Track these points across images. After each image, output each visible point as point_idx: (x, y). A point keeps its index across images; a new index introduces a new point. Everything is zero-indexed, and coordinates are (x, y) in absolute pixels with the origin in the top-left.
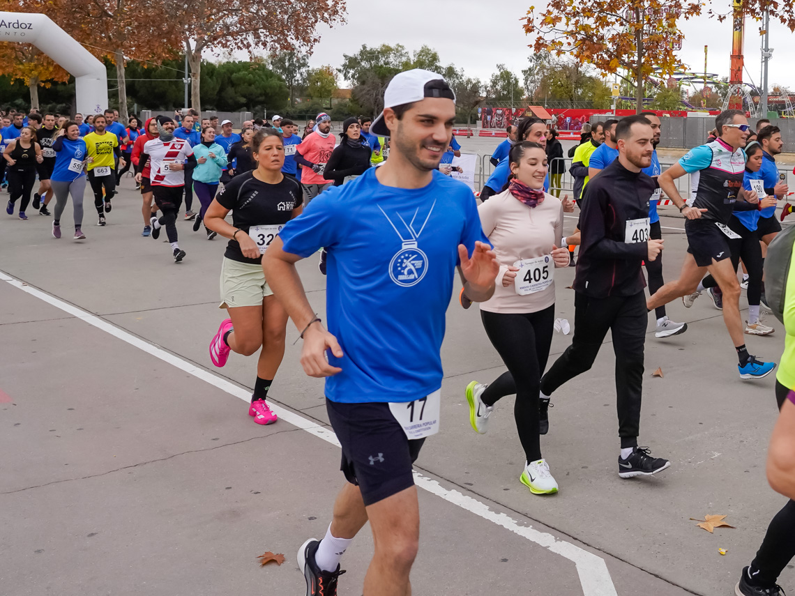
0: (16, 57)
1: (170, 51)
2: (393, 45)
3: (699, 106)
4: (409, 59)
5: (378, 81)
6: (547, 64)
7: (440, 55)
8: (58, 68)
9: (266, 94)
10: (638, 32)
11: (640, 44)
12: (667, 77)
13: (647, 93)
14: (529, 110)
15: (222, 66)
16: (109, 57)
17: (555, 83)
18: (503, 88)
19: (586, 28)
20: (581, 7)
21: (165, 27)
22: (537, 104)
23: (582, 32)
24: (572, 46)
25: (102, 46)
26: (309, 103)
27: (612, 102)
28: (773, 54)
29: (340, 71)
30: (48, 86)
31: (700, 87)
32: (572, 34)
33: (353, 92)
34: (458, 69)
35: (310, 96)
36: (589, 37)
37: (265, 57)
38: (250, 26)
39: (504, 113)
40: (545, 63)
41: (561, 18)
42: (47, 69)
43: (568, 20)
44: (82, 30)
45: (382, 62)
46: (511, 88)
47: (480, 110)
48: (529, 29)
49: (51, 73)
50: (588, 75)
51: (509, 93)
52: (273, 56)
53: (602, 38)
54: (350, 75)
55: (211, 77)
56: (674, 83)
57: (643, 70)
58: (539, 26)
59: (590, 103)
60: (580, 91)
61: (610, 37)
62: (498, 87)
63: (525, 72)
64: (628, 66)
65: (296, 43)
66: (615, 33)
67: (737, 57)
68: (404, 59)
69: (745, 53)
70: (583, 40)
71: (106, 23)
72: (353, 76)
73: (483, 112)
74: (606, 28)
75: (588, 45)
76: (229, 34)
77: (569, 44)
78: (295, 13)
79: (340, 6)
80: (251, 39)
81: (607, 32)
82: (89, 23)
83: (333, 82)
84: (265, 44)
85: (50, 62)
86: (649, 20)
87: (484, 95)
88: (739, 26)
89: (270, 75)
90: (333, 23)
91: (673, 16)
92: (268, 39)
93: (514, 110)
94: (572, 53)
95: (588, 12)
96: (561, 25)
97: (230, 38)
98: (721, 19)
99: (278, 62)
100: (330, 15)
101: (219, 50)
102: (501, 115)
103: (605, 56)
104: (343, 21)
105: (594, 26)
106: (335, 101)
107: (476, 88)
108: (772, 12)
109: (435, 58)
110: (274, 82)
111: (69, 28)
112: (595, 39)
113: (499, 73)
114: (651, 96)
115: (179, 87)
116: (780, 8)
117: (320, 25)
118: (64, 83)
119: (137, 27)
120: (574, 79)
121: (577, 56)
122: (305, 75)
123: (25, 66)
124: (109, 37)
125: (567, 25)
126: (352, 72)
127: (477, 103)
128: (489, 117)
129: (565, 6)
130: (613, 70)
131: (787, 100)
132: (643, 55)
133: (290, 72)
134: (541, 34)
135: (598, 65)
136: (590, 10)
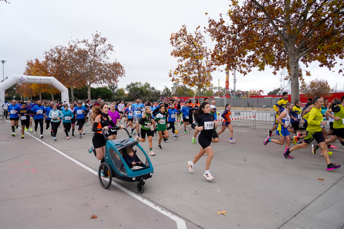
0: (48, 88)
1: (83, 85)
2: (139, 82)
3: (217, 95)
4: (143, 85)
5: (135, 91)
6: (177, 86)
7: (150, 84)
8: (58, 90)
9: (107, 95)
10: (199, 76)
11: (200, 79)
12: (209, 88)
13: (204, 92)
14: (173, 97)
15: (97, 88)
16: (69, 87)
17: (180, 90)
18: (166, 92)
19: (185, 75)
20: (184, 69)
21: (82, 79)
22: (175, 96)
23: (184, 76)
24: (182, 80)
25: (68, 84)
26: (118, 97)
27: (194, 95)
28: (237, 81)
29: (125, 89)
30: (56, 94)
31: (218, 90)
32: (181, 76)
33: (129, 94)
34: (155, 88)
35: (118, 96)
36: (186, 77)
37: (107, 86)
38: (102, 78)
39: (166, 98)
40: (177, 85)
41: (178, 73)
42: (55, 90)
43: (181, 73)
44: (63, 80)
45: (136, 87)
46: (168, 92)
47: (160, 98)
48: (170, 76)
49: (56, 91)
50: (188, 88)
51: (168, 93)
52: (109, 85)
53: (190, 78)
54: (128, 90)
55: (94, 91)
56: (210, 90)
57: (201, 86)
58: (173, 75)
59: (189, 95)
60: (186, 92)
61: (192, 77)
62: (165, 92)
63: (172, 88)
64: (197, 85)
65: (113, 82)
66: (193, 76)
67: (227, 82)
68: (141, 85)
69: (229, 81)
70: (185, 78)
71: (68, 78)
72: (129, 90)
73: (161, 98)
74: (191, 75)
75: (186, 79)
76: (97, 80)
77: (181, 79)
78: (113, 75)
79: (124, 72)
80: (102, 81)
81: (191, 76)
82: (64, 79)
83: (124, 92)
84: (106, 83)
85: (56, 89)
86: (202, 72)
87: (161, 94)
88: (227, 73)
89: (108, 90)
90: (122, 77)
91: (208, 71)
92: (107, 81)
93: (169, 98)
94: (182, 82)
95: (186, 71)
96: (179, 74)
97: (97, 81)
98: (221, 71)
99: (111, 87)
100: (121, 74)
101: (94, 84)
102: (166, 99)
103: (191, 82)
104: (125, 76)
105: (187, 74)
106: (124, 97)
107: (159, 92)
108: (235, 69)
109: (149, 85)
110: (109, 92)
111: (59, 80)
112: (188, 78)
113: (165, 88)
114: (204, 93)
115: (87, 94)
116: (238, 68)
117: (119, 77)
118: (59, 94)
119: (75, 79)
120: (184, 89)
121: (183, 83)
122: (117, 90)
123: (51, 90)
124: (69, 82)
125: (180, 74)
126: (128, 89)
127: (160, 96)
128: (163, 100)
129: (180, 69)
130: (193, 86)
131: (241, 93)
132: (201, 81)
133: (113, 89)
134: (174, 77)
135: (189, 85)
136: (186, 70)
